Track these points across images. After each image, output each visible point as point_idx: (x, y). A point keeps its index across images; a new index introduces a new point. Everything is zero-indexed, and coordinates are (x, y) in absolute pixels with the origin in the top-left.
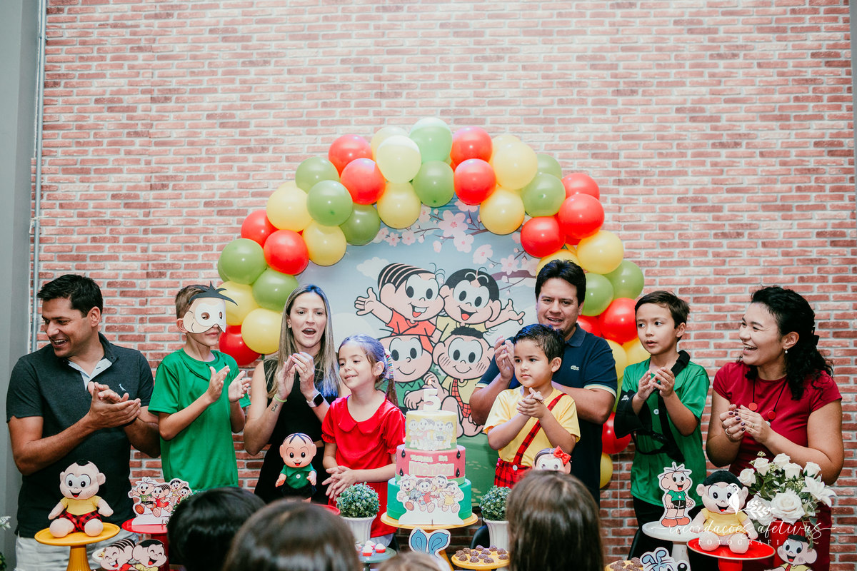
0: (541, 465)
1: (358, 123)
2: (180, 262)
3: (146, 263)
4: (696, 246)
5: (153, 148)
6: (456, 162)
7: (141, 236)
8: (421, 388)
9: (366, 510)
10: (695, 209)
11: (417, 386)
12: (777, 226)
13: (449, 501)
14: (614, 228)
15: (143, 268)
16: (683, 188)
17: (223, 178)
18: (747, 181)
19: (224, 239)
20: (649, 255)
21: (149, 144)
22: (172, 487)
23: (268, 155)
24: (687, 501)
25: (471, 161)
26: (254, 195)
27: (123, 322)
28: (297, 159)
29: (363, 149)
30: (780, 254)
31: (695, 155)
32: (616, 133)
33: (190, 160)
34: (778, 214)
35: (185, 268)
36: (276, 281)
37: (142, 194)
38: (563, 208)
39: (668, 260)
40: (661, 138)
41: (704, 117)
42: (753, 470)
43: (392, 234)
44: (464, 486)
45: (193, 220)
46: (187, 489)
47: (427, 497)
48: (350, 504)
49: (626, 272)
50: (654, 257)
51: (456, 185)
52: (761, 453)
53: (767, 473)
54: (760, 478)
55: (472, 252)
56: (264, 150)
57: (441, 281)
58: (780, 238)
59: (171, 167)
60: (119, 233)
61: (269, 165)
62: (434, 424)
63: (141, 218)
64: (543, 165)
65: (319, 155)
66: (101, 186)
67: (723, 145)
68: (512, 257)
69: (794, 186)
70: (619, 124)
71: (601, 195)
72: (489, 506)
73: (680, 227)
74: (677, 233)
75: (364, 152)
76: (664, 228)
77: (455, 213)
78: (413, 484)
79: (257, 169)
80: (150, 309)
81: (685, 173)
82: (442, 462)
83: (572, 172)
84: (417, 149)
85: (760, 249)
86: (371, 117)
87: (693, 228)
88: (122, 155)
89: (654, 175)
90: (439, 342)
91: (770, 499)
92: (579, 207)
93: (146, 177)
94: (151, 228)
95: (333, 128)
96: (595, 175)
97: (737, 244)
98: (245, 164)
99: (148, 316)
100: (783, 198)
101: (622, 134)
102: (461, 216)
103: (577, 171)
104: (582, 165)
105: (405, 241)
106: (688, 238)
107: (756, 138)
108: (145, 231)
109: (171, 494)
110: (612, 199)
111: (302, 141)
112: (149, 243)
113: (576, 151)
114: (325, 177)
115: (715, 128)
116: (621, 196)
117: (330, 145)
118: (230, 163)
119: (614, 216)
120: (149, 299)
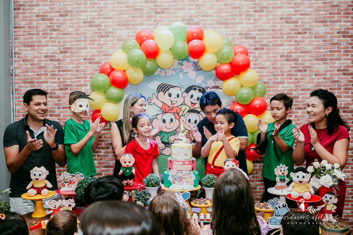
0: (227, 165)
1: (147, 25)
2: (74, 84)
3: (60, 84)
4: (288, 75)
5: (61, 36)
6: (189, 41)
7: (57, 73)
8: (175, 134)
9: (155, 184)
10: (287, 60)
11: (173, 134)
12: (321, 67)
13: (190, 180)
14: (254, 68)
15: (59, 86)
16: (282, 51)
17: (91, 48)
18: (309, 48)
19: (92, 74)
20: (268, 79)
21: (59, 34)
22: (76, 176)
23: (110, 38)
24: (286, 179)
25: (195, 40)
26: (104, 55)
27: (51, 109)
28: (122, 40)
29: (150, 36)
30: (322, 79)
31: (287, 37)
32: (255, 28)
33: (77, 41)
34: (321, 62)
35: (76, 86)
36: (114, 91)
37: (57, 55)
38: (233, 59)
39: (276, 81)
40: (274, 30)
41: (292, 21)
42: (313, 167)
43: (162, 71)
44: (196, 174)
45: (79, 66)
46: (82, 176)
47: (181, 179)
48: (149, 182)
49: (259, 86)
50: (270, 80)
51: (189, 50)
52: (316, 160)
53: (319, 168)
54: (315, 169)
55: (196, 78)
56: (108, 36)
57: (183, 90)
58: (322, 72)
59: (69, 44)
60: (48, 72)
61: (110, 43)
62: (183, 149)
63: (57, 65)
64: (225, 41)
65: (131, 38)
66: (40, 52)
67: (299, 33)
68: (212, 80)
69: (328, 50)
70: (256, 25)
71: (249, 54)
72: (206, 182)
73: (281, 68)
74: (280, 70)
75: (150, 37)
76: (274, 68)
77: (188, 62)
78: (175, 173)
79: (105, 44)
80: (62, 103)
81: (283, 45)
82: (186, 165)
83: (236, 45)
84: (173, 36)
85: (314, 77)
86: (152, 22)
87: (286, 68)
88: (48, 39)
89: (270, 46)
90: (182, 115)
91: (320, 178)
92: (240, 59)
93: (59, 48)
94: (61, 69)
95: (137, 27)
96: (246, 46)
97: (305, 75)
98: (100, 42)
99: (61, 106)
100: (324, 55)
101: (257, 29)
102: (191, 64)
103: (238, 44)
104: (241, 42)
105: (168, 74)
106: (284, 72)
107: (313, 30)
108: (59, 71)
109: (76, 179)
110: (253, 56)
111: (123, 32)
112: (61, 76)
113: (238, 36)
114: (134, 47)
115: (296, 26)
116: (257, 55)
117: (136, 34)
118: (94, 42)
119: (254, 63)
120: (62, 99)
